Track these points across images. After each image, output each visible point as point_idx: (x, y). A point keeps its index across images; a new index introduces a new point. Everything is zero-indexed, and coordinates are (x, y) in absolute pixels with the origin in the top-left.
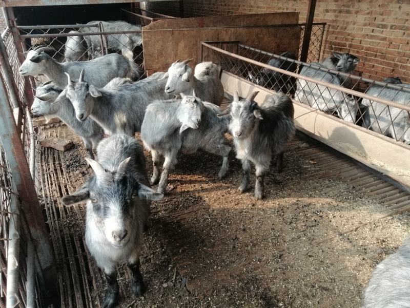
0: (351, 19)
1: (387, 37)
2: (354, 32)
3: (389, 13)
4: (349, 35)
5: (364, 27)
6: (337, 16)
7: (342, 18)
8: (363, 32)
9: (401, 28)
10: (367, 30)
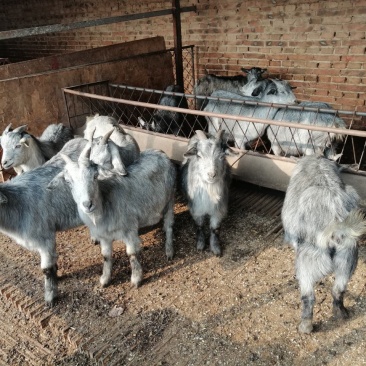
0: (221, 38)
2: (228, 52)
4: (223, 56)
5: (238, 46)
6: (204, 37)
7: (210, 38)
8: (238, 52)
9: (278, 44)
10: (242, 49)
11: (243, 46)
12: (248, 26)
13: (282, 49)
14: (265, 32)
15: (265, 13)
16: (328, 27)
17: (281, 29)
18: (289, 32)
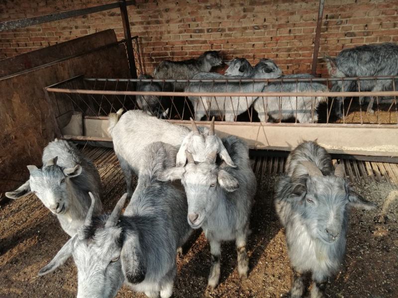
0: (163, 28)
1: (207, 39)
2: (172, 40)
3: (202, 19)
4: (167, 44)
5: (181, 35)
6: (146, 28)
7: (153, 28)
8: (181, 39)
9: (217, 30)
10: (185, 36)
11: (186, 34)
12: (189, 16)
13: (222, 35)
14: (205, 21)
15: (203, 5)
16: (259, 15)
17: (219, 18)
18: (226, 20)
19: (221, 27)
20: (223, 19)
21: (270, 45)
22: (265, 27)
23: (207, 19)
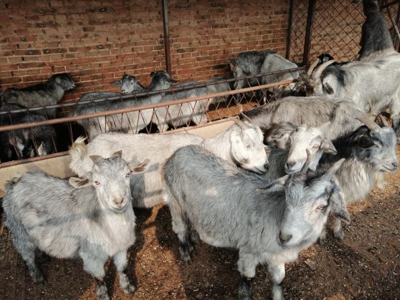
1: (45, 62)
8: (9, 62)
9: (57, 51)
10: (14, 59)
11: (14, 56)
12: (15, 35)
13: (63, 55)
14: (39, 41)
17: (57, 37)
19: (60, 47)
20: (62, 38)
21: (117, 64)
22: (109, 46)
23: (41, 38)
